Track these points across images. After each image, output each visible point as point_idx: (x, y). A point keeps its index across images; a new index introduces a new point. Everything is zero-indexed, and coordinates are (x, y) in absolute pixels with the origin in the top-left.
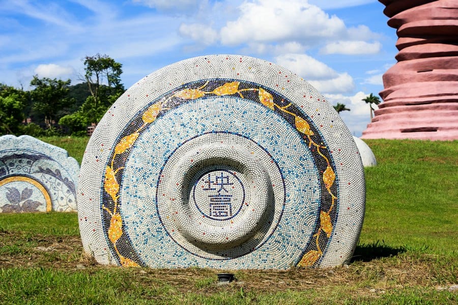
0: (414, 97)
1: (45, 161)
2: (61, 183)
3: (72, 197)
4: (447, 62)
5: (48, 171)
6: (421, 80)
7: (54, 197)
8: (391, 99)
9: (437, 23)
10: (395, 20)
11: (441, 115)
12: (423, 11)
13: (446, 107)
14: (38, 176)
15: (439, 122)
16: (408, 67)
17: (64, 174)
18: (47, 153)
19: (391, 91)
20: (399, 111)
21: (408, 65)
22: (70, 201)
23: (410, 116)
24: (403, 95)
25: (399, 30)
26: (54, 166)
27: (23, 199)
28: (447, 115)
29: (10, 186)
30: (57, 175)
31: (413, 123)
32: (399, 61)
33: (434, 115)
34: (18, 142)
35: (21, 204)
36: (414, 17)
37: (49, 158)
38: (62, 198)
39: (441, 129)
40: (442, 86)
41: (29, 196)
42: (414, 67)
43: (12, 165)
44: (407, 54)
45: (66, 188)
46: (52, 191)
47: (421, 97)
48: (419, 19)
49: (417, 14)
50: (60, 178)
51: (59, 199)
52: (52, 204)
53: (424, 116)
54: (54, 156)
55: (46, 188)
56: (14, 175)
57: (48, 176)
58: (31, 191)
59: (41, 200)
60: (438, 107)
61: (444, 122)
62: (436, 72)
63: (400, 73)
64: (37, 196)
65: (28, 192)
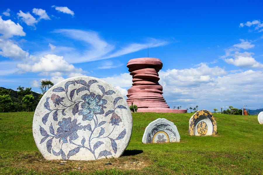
0: (140, 97)
1: (169, 126)
2: (172, 133)
3: (175, 137)
4: (149, 87)
5: (169, 130)
6: (142, 92)
7: (170, 138)
8: (132, 97)
9: (147, 75)
10: (133, 73)
11: (149, 103)
12: (142, 71)
13: (150, 101)
14: (166, 131)
15: (148, 105)
16: (137, 88)
17: (173, 130)
18: (169, 124)
19: (132, 95)
20: (136, 101)
21: (137, 87)
22: (174, 139)
23: (139, 103)
24: (136, 96)
25: (134, 76)
26: (170, 128)
27: (162, 138)
28: (151, 103)
29: (159, 134)
30: (171, 131)
31: (141, 105)
32: (133, 85)
33: (147, 103)
34: (162, 120)
35: (161, 140)
36: (139, 72)
37: (169, 125)
38: (172, 138)
39: (149, 107)
40: (148, 94)
41: (163, 137)
42: (139, 88)
43: (160, 127)
44: (137, 83)
45: (173, 135)
46: (169, 136)
47: (142, 97)
48: (141, 73)
49: (140, 72)
50: (172, 132)
51: (171, 138)
52: (169, 140)
53: (144, 103)
54: (171, 124)
55: (167, 135)
56: (160, 131)
57: (168, 131)
58: (164, 136)
59: (166, 139)
60: (148, 100)
61: (150, 105)
62: (146, 90)
63: (135, 89)
64: (165, 137)
65: (163, 136)
